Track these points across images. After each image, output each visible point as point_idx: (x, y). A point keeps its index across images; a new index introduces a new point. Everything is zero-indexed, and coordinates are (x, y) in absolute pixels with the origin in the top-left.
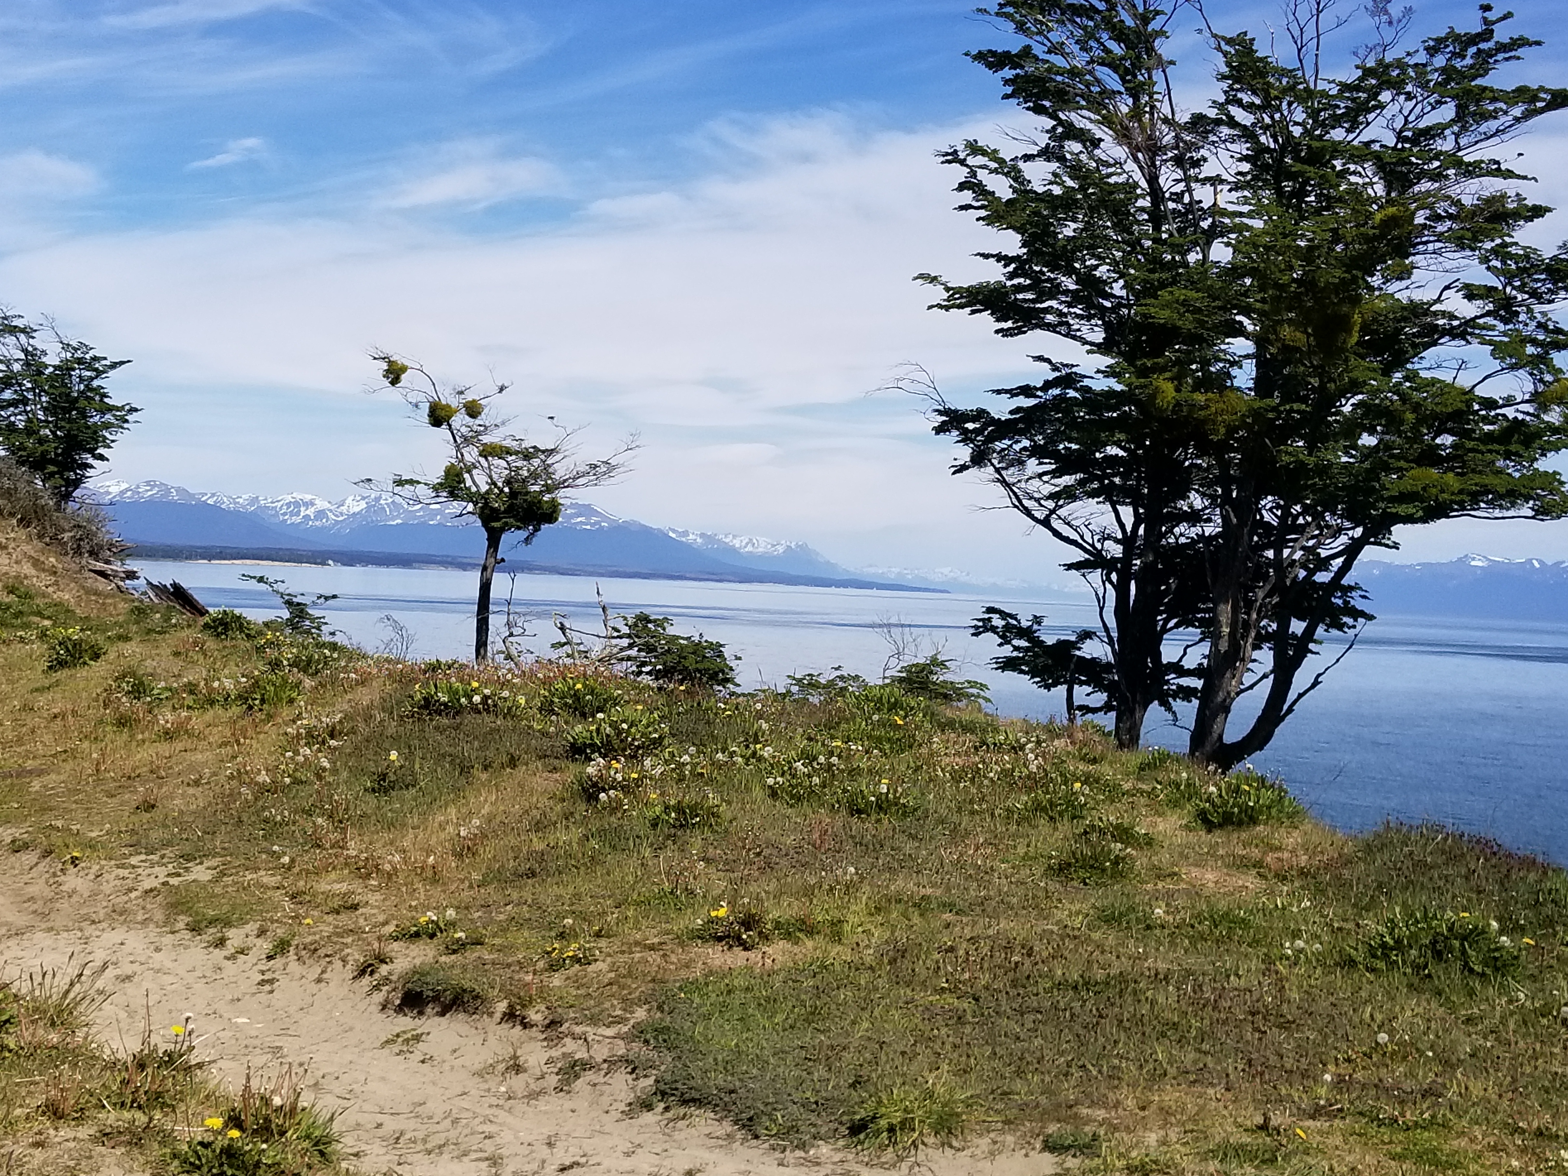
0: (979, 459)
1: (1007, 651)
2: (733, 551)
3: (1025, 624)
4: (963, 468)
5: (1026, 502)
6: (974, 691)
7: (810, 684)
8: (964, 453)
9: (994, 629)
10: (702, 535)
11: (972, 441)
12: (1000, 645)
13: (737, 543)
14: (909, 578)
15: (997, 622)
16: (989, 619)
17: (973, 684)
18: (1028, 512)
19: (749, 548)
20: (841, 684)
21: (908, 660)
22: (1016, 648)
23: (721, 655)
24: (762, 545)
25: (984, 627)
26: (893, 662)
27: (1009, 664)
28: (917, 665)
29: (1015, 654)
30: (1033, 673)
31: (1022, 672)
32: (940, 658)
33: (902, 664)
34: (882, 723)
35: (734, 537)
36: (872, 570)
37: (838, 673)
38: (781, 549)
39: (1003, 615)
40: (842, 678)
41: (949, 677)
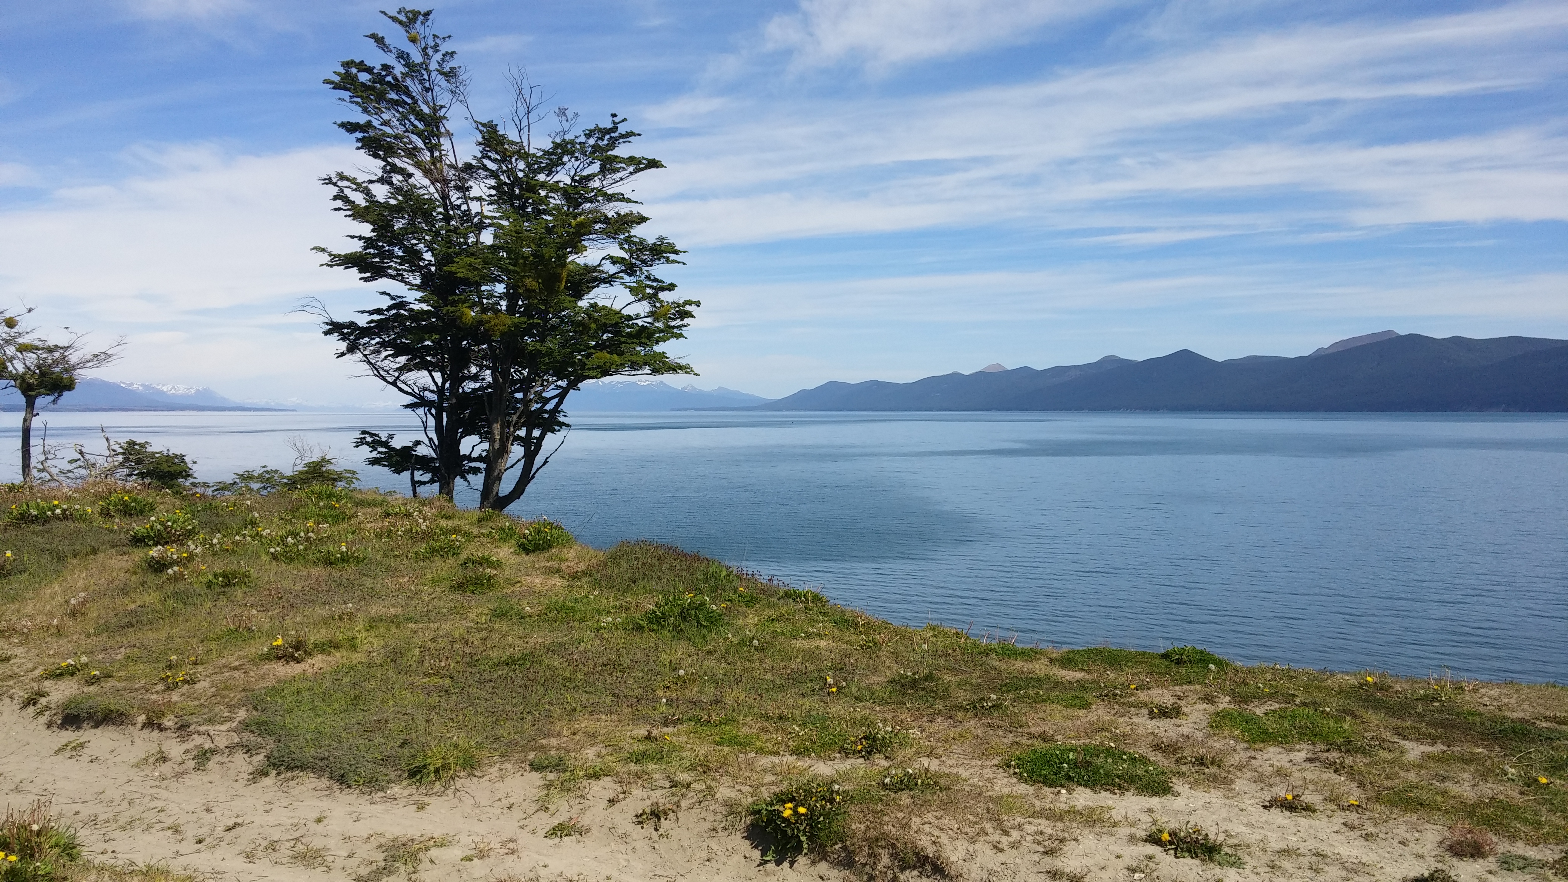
0: (352, 349)
1: (374, 454)
2: (163, 392)
3: (384, 439)
4: (342, 354)
5: (382, 373)
6: (350, 475)
7: (247, 477)
8: (343, 346)
9: (367, 443)
10: (142, 385)
11: (348, 339)
12: (371, 451)
13: (165, 389)
14: (272, 405)
15: (369, 439)
16: (364, 438)
17: (348, 471)
18: (384, 379)
19: (173, 391)
20: (267, 476)
21: (307, 460)
22: (379, 453)
23: (183, 461)
24: (181, 389)
25: (361, 442)
26: (298, 462)
27: (374, 462)
28: (313, 462)
29: (379, 456)
30: (390, 466)
31: (384, 466)
32: (327, 458)
33: (304, 462)
34: (325, 507)
35: (163, 385)
36: (250, 401)
37: (265, 469)
38: (193, 391)
39: (372, 435)
40: (267, 472)
41: (331, 467)
